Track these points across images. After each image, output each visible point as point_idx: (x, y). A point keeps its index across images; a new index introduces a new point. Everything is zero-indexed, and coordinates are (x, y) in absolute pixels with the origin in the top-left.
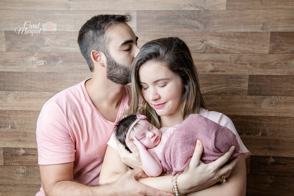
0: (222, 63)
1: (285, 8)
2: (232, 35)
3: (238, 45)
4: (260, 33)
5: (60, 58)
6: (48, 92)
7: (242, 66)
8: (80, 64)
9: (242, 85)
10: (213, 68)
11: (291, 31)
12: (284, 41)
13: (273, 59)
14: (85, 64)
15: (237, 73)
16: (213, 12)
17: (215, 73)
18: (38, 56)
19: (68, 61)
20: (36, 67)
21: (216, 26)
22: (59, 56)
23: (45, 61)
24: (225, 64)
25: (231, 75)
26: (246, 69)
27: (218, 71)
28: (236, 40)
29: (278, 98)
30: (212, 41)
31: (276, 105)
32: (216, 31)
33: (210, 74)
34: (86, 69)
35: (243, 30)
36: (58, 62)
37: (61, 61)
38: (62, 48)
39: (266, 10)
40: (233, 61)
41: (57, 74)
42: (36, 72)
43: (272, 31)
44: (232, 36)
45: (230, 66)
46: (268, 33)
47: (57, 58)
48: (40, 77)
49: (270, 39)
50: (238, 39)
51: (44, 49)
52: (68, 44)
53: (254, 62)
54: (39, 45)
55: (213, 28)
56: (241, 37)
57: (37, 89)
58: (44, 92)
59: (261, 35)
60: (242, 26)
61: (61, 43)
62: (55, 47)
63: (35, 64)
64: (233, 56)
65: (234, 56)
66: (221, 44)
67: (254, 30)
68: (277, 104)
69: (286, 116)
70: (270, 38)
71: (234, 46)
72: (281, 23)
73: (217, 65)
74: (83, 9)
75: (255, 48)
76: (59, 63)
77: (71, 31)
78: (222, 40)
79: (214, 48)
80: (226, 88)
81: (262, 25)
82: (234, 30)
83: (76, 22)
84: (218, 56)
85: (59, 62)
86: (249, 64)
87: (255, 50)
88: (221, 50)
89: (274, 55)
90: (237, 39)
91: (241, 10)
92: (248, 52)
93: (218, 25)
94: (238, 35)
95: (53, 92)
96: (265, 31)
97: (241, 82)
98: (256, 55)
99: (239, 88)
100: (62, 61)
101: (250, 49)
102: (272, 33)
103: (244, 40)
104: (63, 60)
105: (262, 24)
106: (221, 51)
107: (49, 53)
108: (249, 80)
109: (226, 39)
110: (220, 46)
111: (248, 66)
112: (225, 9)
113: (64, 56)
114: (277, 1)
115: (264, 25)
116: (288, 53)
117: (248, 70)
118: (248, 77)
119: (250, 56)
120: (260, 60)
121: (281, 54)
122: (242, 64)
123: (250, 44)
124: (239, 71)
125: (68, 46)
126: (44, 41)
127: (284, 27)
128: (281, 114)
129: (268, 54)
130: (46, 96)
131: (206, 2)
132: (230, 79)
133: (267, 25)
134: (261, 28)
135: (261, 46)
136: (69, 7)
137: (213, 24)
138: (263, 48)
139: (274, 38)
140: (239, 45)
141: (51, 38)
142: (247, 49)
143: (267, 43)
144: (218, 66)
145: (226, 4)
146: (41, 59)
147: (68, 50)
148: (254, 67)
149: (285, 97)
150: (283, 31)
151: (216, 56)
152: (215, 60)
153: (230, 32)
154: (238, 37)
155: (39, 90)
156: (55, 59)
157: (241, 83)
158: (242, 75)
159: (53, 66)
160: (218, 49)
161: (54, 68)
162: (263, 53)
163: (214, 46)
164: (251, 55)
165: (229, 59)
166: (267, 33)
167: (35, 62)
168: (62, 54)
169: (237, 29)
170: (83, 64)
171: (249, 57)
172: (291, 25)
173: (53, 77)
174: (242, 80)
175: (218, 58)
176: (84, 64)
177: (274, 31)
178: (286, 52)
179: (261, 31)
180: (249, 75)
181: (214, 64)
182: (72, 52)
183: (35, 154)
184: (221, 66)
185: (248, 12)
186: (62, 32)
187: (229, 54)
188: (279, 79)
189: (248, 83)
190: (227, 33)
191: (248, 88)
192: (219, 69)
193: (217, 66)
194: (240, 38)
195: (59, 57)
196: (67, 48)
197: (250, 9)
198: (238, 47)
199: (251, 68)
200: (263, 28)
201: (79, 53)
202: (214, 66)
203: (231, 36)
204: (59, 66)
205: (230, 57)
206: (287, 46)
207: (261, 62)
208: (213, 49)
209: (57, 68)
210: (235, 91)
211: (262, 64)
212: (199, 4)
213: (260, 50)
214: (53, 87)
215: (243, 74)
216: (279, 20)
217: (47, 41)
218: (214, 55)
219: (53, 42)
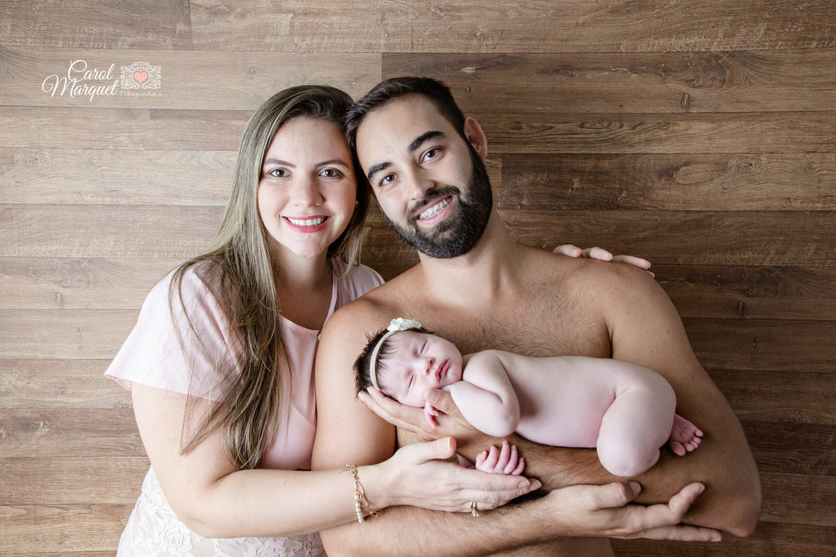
5: (42, 424)
6: (8, 507)
8: (96, 435)
14: (107, 436)
19: (63, 429)
22: (40, 417)
34: (109, 447)
36: (36, 433)
37: (43, 431)
38: (47, 399)
41: (33, 462)
47: (33, 423)
52: (62, 390)
61: (43, 386)
62: (28, 396)
74: (99, 307)
76: (38, 434)
77: (69, 357)
83: (80, 336)
85: (40, 433)
95: (24, 505)
100: (48, 429)
104: (49, 427)
107: (12, 410)
113: (52, 418)
125: (63, 393)
130: (5, 516)
136: (62, 302)
141: (17, 375)
147: (61, 402)
156: (27, 425)
159: (22, 442)
161: (25, 446)
168: (46, 414)
170: (102, 436)
173: (23, 468)
182: (72, 409)
186: (44, 360)
196: (59, 399)
201: (91, 411)
204: (39, 442)
209: (35, 447)
214: (22, 494)
217: (7, 382)
219: (21, 384)
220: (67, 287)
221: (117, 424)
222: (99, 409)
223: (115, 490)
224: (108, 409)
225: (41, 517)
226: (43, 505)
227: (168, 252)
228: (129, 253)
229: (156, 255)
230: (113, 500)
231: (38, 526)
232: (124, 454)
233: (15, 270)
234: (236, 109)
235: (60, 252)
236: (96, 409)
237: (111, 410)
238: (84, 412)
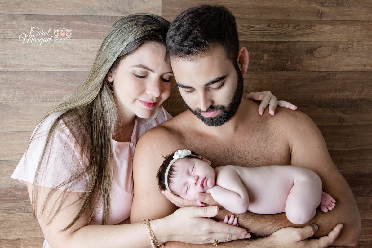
34: (10, 209)
221: (13, 196)
223: (15, 231)
230: (14, 237)
232: (18, 212)
234: (77, 15)
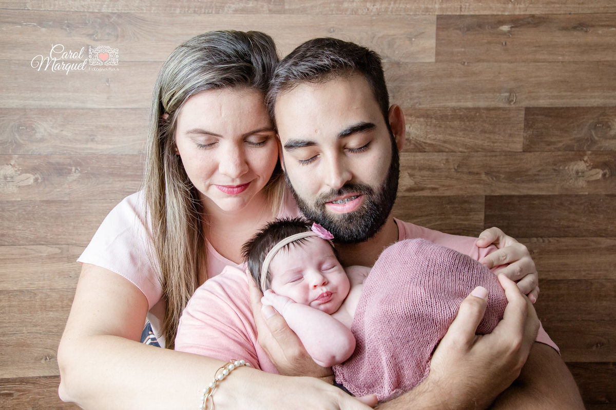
0: (430, 173)
1: (550, 60)
2: (449, 114)
3: (461, 133)
4: (504, 109)
5: (74, 169)
6: (44, 246)
7: (471, 177)
8: (122, 179)
9: (473, 217)
10: (413, 183)
11: (565, 106)
12: (550, 126)
13: (532, 161)
14: (132, 181)
15: (461, 193)
16: (409, 66)
17: (417, 194)
18: (19, 164)
19: (93, 174)
20: (16, 190)
21: (415, 94)
22: (72, 163)
23: (37, 176)
24: (436, 174)
25: (449, 196)
26: (479, 183)
27: (422, 189)
28: (456, 123)
29: (544, 241)
30: (410, 127)
31: (541, 256)
32: (417, 106)
33: (405, 197)
35: (470, 104)
36: (68, 177)
37: (75, 175)
38: (79, 146)
39: (515, 64)
40: (452, 167)
41: (65, 205)
42: (15, 201)
43: (528, 106)
44: (450, 117)
45: (447, 177)
46: (521, 110)
47: (66, 169)
48: (24, 213)
49: (525, 123)
50: (463, 123)
51: (34, 148)
52: (92, 137)
53: (495, 170)
54: (23, 140)
55: (411, 99)
56: (467, 117)
57: (17, 239)
58: (35, 246)
59: (506, 114)
60: (469, 96)
61: (76, 134)
62: (61, 143)
63: (11, 184)
64: (451, 158)
65: (454, 158)
66: (426, 132)
67: (493, 104)
68: (542, 254)
69: (561, 278)
70: (523, 119)
71: (455, 136)
72: (543, 90)
73: (420, 176)
75: (496, 139)
76: (70, 178)
77: (99, 107)
78: (429, 124)
79: (413, 142)
80: (441, 224)
81: (507, 94)
82: (454, 104)
83: (109, 86)
84: (421, 157)
86: (484, 173)
87: (495, 145)
88: (427, 145)
89: (532, 154)
90: (459, 122)
91: (466, 64)
92: (482, 149)
93: (421, 92)
94: (461, 113)
95: (58, 244)
96: (513, 106)
97: (471, 210)
98: (498, 154)
99: (466, 223)
100: (79, 174)
101: (486, 142)
102: (528, 110)
103: (472, 125)
104: (80, 172)
105: (507, 92)
106: (427, 148)
107: (47, 156)
108: (486, 206)
109: (437, 123)
110: (426, 137)
111: (483, 177)
112: (433, 60)
113: (83, 163)
114: (536, 47)
115: (511, 94)
116: (559, 150)
117: (482, 186)
118: (483, 200)
119: (486, 156)
120: (507, 165)
121: (546, 153)
122: (470, 173)
123: (486, 132)
124: (466, 188)
125: (93, 140)
126: (34, 129)
127: (550, 98)
128: (551, 273)
129: (520, 152)
130: (41, 254)
131: (395, 46)
132: (448, 204)
133: (518, 93)
134: (506, 99)
135: (507, 135)
137: (410, 92)
138: (511, 139)
139: (532, 119)
140: (464, 134)
141: (51, 123)
142: (479, 142)
143: (518, 130)
144: (424, 180)
145: (436, 51)
146: (26, 171)
147: (91, 149)
148: (494, 179)
149: (556, 238)
150: (548, 105)
151: (417, 158)
152: (416, 165)
153: (447, 108)
154: (461, 118)
155: (21, 242)
156: (61, 170)
157: (471, 212)
158: (471, 196)
159: (56, 186)
160: (422, 142)
161: (58, 190)
162: (512, 150)
163: (413, 138)
164: (489, 154)
165: (444, 162)
166: (519, 109)
167: (12, 177)
168: (78, 159)
169: (459, 101)
170: (128, 181)
171: (484, 158)
172: (564, 94)
173: (56, 210)
174: (471, 206)
175: (422, 162)
176: (130, 179)
177: (531, 106)
178: (555, 148)
179: (507, 106)
180: (486, 196)
181: (414, 175)
182: (101, 155)
183: (11, 392)
184: (429, 178)
185: (479, 67)
186: (76, 108)
187: (445, 154)
188: (545, 202)
189: (483, 213)
190: (439, 110)
191: (485, 223)
192: (425, 185)
193: (420, 178)
194: (466, 120)
195: (70, 165)
196: (90, 145)
197: (483, 61)
198: (463, 139)
199: (488, 181)
200: (510, 99)
201: (118, 157)
202: (414, 178)
203: (447, 116)
204: (71, 186)
205: (447, 159)
206: (557, 136)
207: (508, 170)
208: (411, 144)
209: (67, 191)
210: (458, 229)
211: (509, 172)
212: (380, 50)
213: (506, 145)
214: (57, 235)
215: (474, 194)
216: (539, 84)
217: (42, 130)
218: (414, 156)
219: (56, 131)
220: (97, 40)
222: (126, 155)
224: (133, 155)
225: (73, 255)
226: (75, 245)
227: (189, 8)
228: (154, 8)
229: (178, 11)
231: (70, 264)
233: (51, 23)
235: (91, 7)
236: (122, 155)
237: (136, 156)
238: (112, 157)
